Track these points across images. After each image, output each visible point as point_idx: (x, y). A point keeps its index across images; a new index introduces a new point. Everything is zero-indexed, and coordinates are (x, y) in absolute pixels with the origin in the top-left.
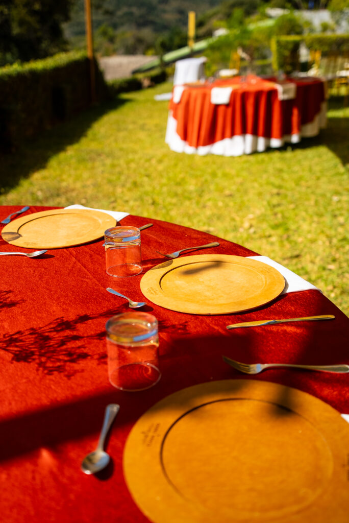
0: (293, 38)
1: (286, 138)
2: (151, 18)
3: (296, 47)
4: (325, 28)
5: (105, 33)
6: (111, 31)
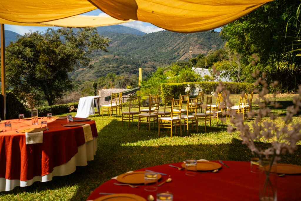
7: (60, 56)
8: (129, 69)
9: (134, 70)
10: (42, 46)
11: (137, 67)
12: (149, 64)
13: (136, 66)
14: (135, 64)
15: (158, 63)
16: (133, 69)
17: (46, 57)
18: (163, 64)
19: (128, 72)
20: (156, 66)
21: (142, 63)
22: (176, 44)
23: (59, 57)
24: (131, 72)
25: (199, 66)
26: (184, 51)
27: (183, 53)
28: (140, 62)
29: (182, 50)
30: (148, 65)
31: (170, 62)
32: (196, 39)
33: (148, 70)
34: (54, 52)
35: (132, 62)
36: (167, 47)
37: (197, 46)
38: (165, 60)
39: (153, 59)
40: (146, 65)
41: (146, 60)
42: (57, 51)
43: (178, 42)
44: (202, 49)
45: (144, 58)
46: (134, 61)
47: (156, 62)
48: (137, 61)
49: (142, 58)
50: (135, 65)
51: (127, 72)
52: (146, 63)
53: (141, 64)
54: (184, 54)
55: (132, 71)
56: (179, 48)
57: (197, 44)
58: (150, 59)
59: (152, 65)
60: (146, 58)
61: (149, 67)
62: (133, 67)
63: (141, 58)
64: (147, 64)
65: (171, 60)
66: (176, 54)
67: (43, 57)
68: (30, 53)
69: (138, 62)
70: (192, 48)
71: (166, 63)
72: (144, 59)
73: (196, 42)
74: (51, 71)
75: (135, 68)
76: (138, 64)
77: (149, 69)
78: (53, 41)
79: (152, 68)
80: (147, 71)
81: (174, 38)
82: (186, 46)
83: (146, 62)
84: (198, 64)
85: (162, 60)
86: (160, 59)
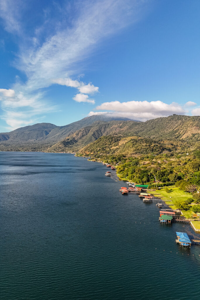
22: (175, 127)
26: (183, 131)
27: (183, 133)
29: (182, 131)
32: (192, 122)
36: (167, 129)
37: (194, 128)
43: (177, 125)
44: (199, 129)
54: (185, 133)
56: (178, 130)
57: (193, 126)
66: (177, 133)
70: (190, 129)
73: (192, 124)
81: (172, 122)
82: (184, 128)
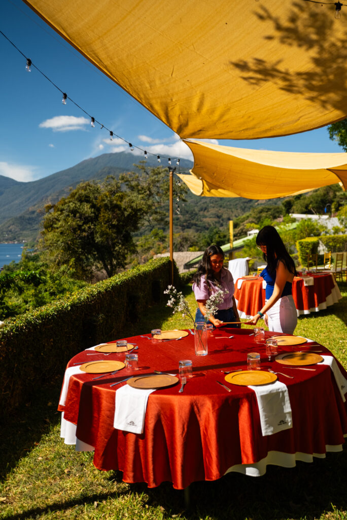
0: (314, 239)
1: (312, 310)
2: (193, 222)
3: (315, 246)
4: (337, 231)
5: (156, 235)
6: (161, 233)
7: (127, 211)
8: (180, 221)
9: (189, 223)
10: (104, 200)
11: (192, 217)
12: (211, 212)
13: (190, 216)
14: (189, 212)
15: (225, 209)
16: (186, 221)
17: (109, 215)
18: (233, 210)
19: (179, 227)
20: (222, 214)
21: (199, 211)
23: (126, 214)
24: (183, 226)
25: (297, 210)
28: (197, 209)
30: (209, 213)
31: (243, 207)
33: (210, 221)
34: (118, 207)
35: (184, 210)
38: (236, 205)
39: (217, 204)
40: (206, 213)
41: (205, 205)
42: (123, 205)
45: (202, 202)
46: (187, 209)
47: (222, 209)
48: (192, 209)
49: (199, 204)
50: (190, 214)
51: (177, 227)
52: (206, 211)
53: (197, 212)
55: (185, 224)
58: (212, 204)
59: (215, 214)
60: (206, 202)
61: (211, 216)
62: (187, 218)
63: (197, 203)
64: (208, 211)
65: (246, 204)
67: (105, 215)
68: (89, 210)
69: (194, 210)
71: (237, 209)
72: (203, 205)
74: (115, 233)
75: (190, 220)
76: (194, 212)
77: (212, 219)
78: (113, 193)
79: (215, 218)
80: (208, 223)
83: (206, 209)
84: (294, 207)
85: (231, 205)
86: (228, 203)
